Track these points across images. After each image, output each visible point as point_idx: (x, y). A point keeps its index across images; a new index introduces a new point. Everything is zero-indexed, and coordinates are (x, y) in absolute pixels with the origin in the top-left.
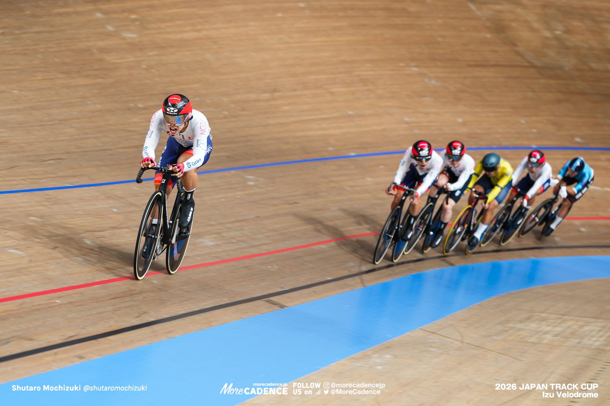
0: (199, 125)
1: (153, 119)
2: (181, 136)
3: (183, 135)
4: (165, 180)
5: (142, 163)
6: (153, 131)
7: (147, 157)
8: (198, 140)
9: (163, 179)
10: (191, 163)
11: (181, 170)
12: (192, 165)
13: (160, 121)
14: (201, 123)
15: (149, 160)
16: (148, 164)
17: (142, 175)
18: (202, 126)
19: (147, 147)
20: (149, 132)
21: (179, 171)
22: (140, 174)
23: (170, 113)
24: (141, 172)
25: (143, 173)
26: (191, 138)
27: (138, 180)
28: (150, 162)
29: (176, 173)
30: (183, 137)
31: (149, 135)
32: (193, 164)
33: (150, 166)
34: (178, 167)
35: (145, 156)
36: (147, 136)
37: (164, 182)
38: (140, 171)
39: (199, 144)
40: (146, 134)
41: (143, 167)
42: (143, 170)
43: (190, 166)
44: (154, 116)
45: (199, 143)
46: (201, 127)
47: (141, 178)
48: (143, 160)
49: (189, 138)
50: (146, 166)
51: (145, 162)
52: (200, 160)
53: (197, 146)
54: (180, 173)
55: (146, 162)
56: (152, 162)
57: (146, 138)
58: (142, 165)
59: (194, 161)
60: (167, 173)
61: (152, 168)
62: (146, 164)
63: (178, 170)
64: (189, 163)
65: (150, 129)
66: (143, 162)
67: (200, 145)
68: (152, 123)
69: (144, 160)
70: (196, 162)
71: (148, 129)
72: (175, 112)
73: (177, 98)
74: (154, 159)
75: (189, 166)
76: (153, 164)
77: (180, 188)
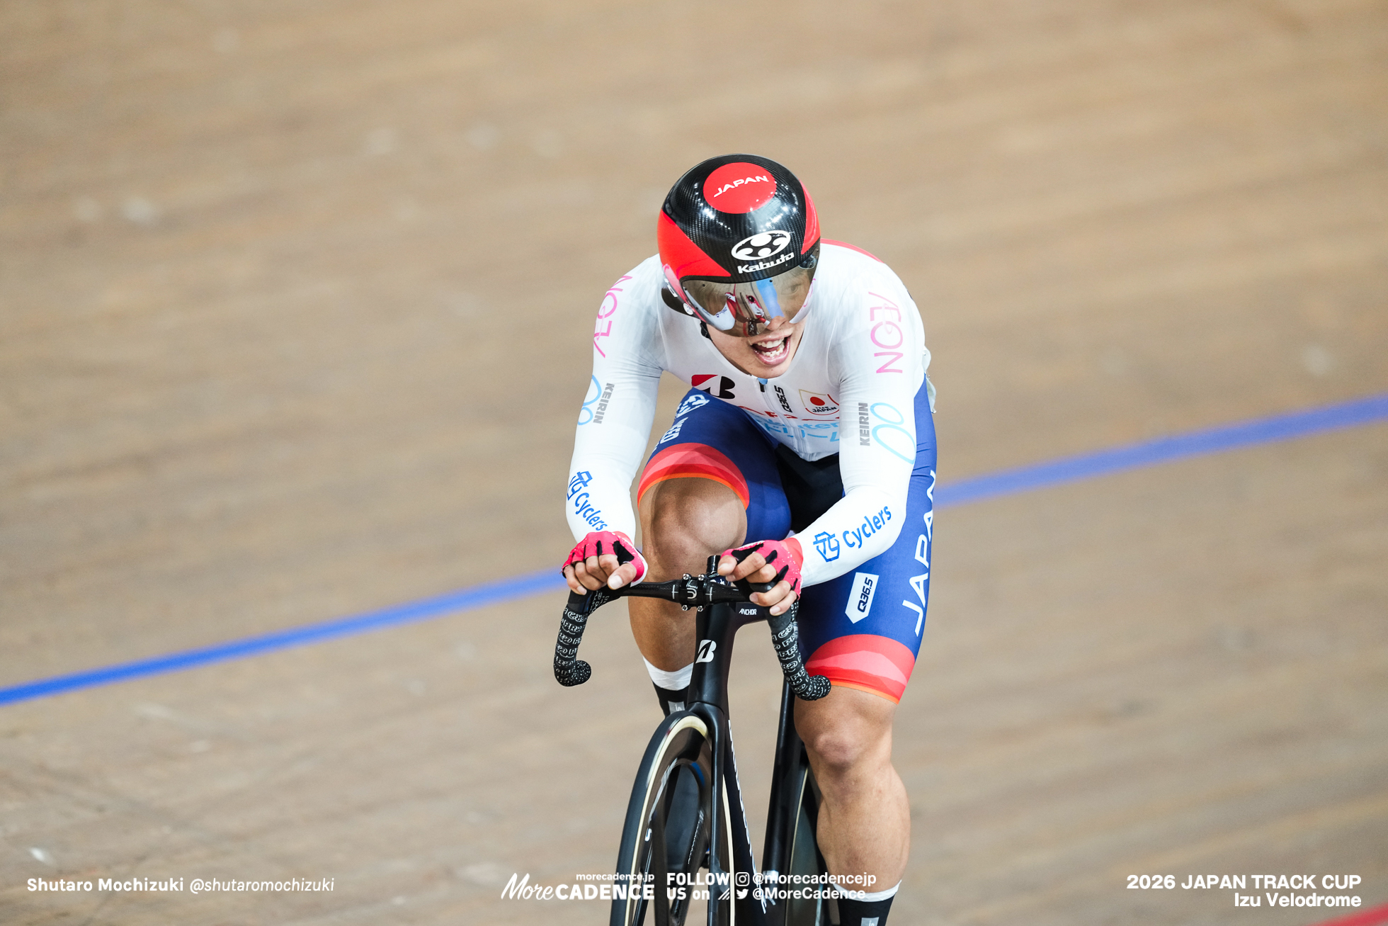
0: (862, 325)
1: (606, 321)
2: (771, 392)
3: (779, 390)
4: (713, 646)
5: (569, 570)
6: (610, 386)
7: (593, 530)
8: (863, 406)
9: (704, 642)
10: (839, 537)
11: (786, 569)
12: (843, 546)
13: (646, 322)
14: (872, 310)
15: (607, 546)
16: (605, 571)
17: (579, 635)
18: (880, 324)
19: (585, 477)
20: (592, 393)
21: (777, 580)
22: (570, 636)
23: (761, 266)
24: (570, 621)
25: (584, 623)
26: (828, 404)
27: (562, 668)
28: (612, 558)
29: (762, 587)
30: (783, 400)
31: (594, 407)
32: (851, 538)
33: (614, 582)
34: (771, 558)
35: (581, 530)
36: (584, 416)
37: (710, 657)
38: (565, 616)
39: (875, 430)
40: (577, 402)
41: (582, 591)
42: (583, 604)
43: (834, 554)
44: (608, 303)
45: (873, 422)
46: (873, 332)
47: (578, 658)
48: (573, 553)
49: (815, 401)
50: (595, 585)
51: (584, 561)
52: (885, 516)
53: (864, 443)
54: (785, 584)
55: (593, 562)
56: (624, 555)
57: (578, 426)
58: (571, 578)
59: (855, 525)
60: (714, 601)
61: (625, 590)
62: (590, 573)
63: (769, 571)
64: (827, 537)
65: (595, 373)
66: (574, 565)
67: (879, 432)
68: (601, 342)
69: (580, 554)
70: (868, 530)
71: (586, 377)
72: (785, 252)
73: (749, 179)
74: (631, 543)
75: (830, 554)
76: (630, 568)
77: (798, 669)
